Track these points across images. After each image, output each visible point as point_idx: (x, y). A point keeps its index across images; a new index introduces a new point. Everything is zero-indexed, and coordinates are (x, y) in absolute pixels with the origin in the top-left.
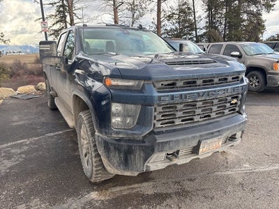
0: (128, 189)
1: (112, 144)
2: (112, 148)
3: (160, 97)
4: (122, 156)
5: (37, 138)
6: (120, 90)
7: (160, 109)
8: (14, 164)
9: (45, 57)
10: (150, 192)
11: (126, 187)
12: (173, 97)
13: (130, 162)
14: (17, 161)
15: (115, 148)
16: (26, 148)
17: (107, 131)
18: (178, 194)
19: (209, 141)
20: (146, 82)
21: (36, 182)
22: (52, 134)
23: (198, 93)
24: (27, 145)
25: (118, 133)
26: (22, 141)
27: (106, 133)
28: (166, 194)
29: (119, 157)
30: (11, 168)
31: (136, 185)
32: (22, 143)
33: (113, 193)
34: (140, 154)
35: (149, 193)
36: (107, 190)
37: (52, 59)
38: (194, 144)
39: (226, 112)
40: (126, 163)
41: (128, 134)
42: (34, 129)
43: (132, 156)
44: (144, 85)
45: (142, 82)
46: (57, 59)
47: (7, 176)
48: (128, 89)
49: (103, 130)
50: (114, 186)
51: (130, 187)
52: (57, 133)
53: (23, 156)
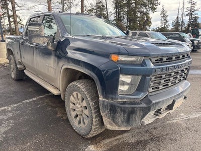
0: (115, 140)
1: (119, 107)
2: (118, 110)
3: (155, 69)
4: (126, 115)
5: (16, 105)
6: (126, 64)
7: (153, 78)
8: (7, 129)
9: (35, 36)
10: (133, 140)
11: (112, 139)
12: (162, 69)
13: (131, 119)
14: (9, 126)
15: (121, 110)
16: (10, 114)
17: (114, 96)
18: (151, 139)
19: (178, 100)
20: (145, 58)
21: (36, 143)
22: (28, 101)
23: (174, 66)
24: (10, 112)
25: (122, 98)
26: (3, 108)
27: (112, 99)
28: (144, 141)
29: (124, 117)
30: (5, 133)
31: (119, 137)
32: (4, 110)
33: (106, 144)
34: (140, 113)
35: (133, 142)
36: (100, 142)
37: (42, 38)
38: (171, 102)
39: (182, 79)
40: (128, 121)
41: (130, 99)
42: (9, 97)
43: (134, 115)
44: (144, 60)
45: (143, 58)
46: (45, 38)
47: (6, 140)
48: (132, 63)
49: (110, 96)
50: (103, 139)
51: (116, 138)
52: (31, 100)
53: (12, 121)
